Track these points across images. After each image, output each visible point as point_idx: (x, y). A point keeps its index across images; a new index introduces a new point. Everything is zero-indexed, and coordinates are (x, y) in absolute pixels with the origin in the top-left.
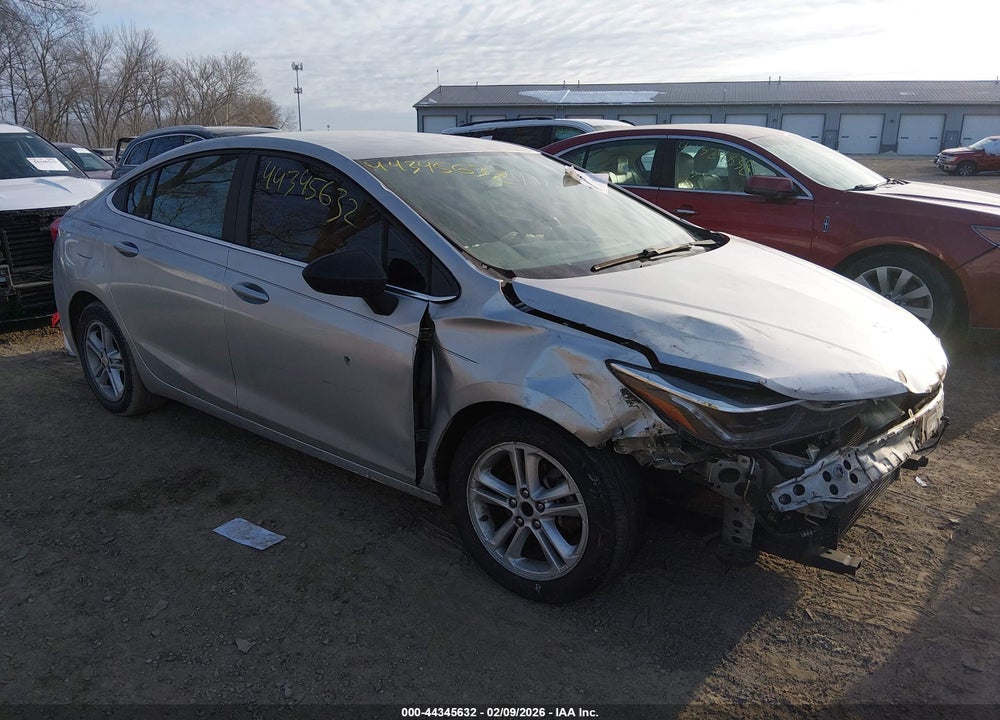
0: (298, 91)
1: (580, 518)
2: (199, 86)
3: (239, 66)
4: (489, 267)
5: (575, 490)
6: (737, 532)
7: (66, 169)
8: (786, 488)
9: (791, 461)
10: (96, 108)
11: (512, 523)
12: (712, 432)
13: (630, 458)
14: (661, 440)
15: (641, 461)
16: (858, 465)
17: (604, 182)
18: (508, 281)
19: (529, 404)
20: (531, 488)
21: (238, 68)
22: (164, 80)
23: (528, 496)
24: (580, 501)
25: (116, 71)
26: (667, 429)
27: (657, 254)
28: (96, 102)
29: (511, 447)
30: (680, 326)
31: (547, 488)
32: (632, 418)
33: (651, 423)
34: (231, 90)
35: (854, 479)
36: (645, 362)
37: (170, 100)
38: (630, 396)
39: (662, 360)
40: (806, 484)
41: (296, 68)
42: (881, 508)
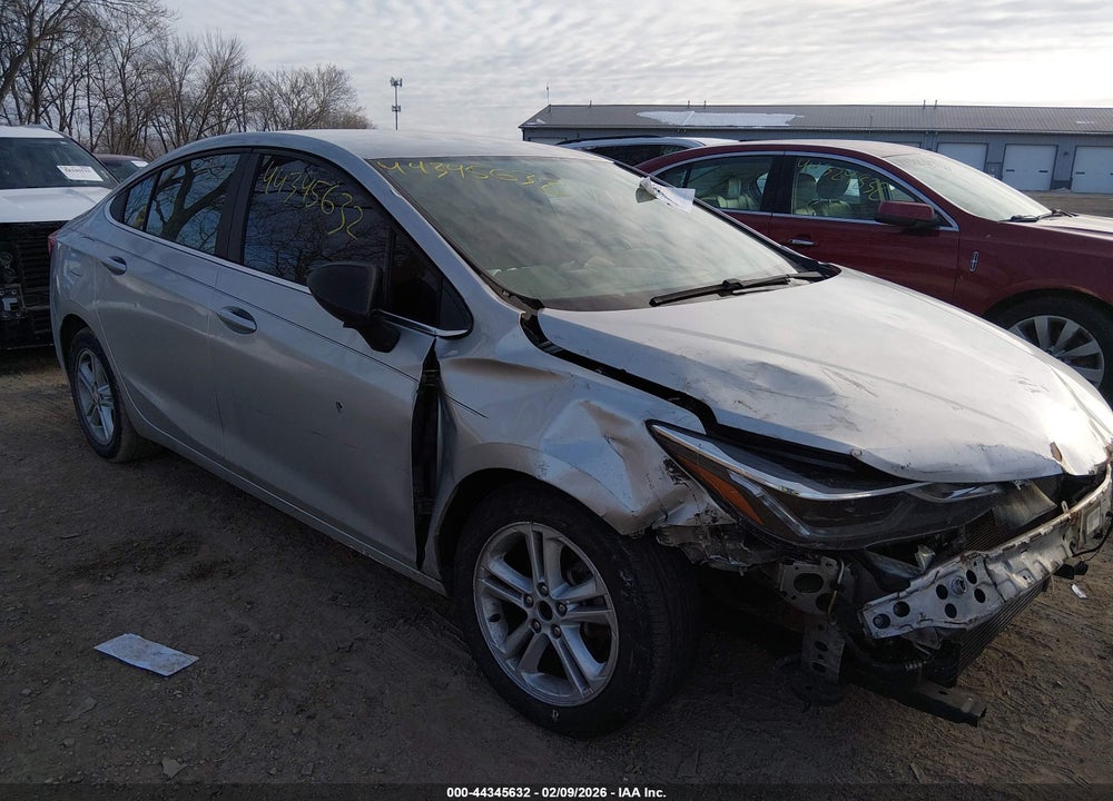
0: (396, 109)
1: (607, 627)
2: (289, 102)
3: (333, 81)
4: (511, 294)
5: (604, 590)
6: (820, 657)
7: (101, 180)
8: (883, 605)
9: (894, 568)
10: (177, 124)
11: (526, 627)
12: (784, 524)
13: (677, 553)
14: (717, 531)
15: (692, 556)
16: (988, 580)
17: (689, 198)
18: (533, 311)
19: (545, 474)
20: (550, 584)
21: (331, 82)
22: (252, 94)
23: (546, 594)
24: (609, 606)
25: (200, 83)
26: (724, 517)
27: (742, 287)
28: (177, 116)
29: (527, 529)
30: (750, 375)
31: (571, 585)
32: (677, 501)
33: (702, 508)
34: (324, 105)
35: (980, 596)
36: (697, 425)
37: (257, 115)
38: (676, 470)
39: (721, 420)
40: (912, 603)
41: (395, 84)
42: (1023, 625)
